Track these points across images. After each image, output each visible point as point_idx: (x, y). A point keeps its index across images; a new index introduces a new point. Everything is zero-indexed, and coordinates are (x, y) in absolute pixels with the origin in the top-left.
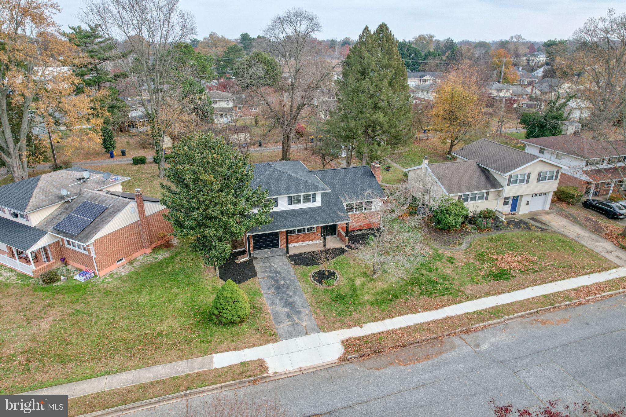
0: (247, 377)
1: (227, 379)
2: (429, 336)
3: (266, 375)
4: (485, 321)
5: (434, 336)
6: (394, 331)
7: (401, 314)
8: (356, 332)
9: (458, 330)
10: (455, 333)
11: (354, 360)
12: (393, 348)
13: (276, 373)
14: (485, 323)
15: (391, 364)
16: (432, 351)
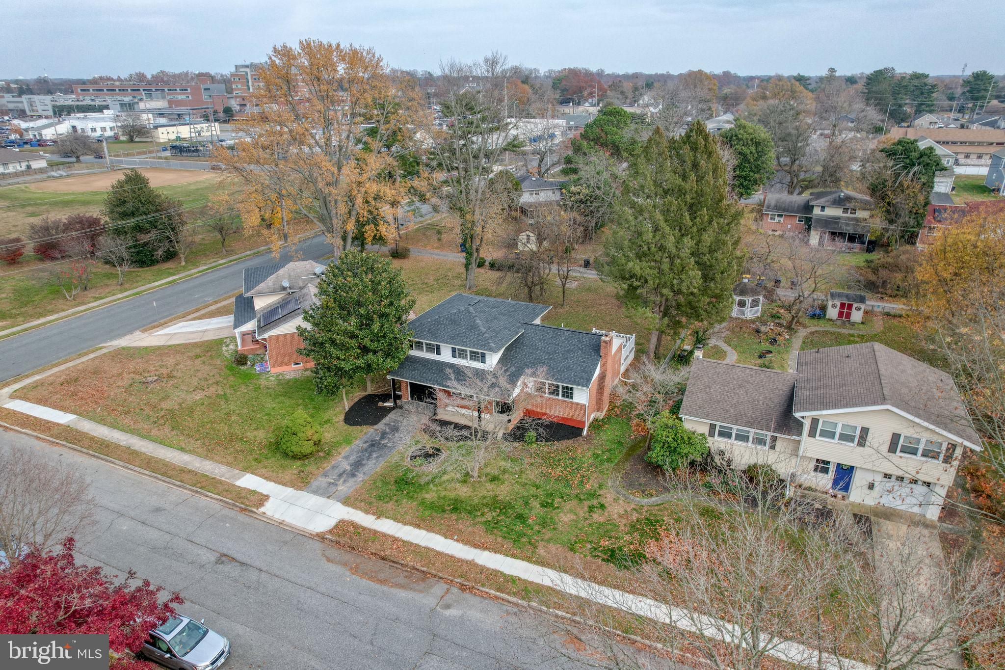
0: (242, 503)
1: (229, 496)
2: (418, 566)
3: (254, 510)
4: (502, 592)
5: (425, 569)
6: (395, 540)
7: (430, 529)
8: (366, 520)
9: (459, 580)
10: (452, 581)
11: (327, 542)
12: (372, 554)
13: (264, 513)
14: (498, 593)
15: (345, 564)
16: (401, 580)
